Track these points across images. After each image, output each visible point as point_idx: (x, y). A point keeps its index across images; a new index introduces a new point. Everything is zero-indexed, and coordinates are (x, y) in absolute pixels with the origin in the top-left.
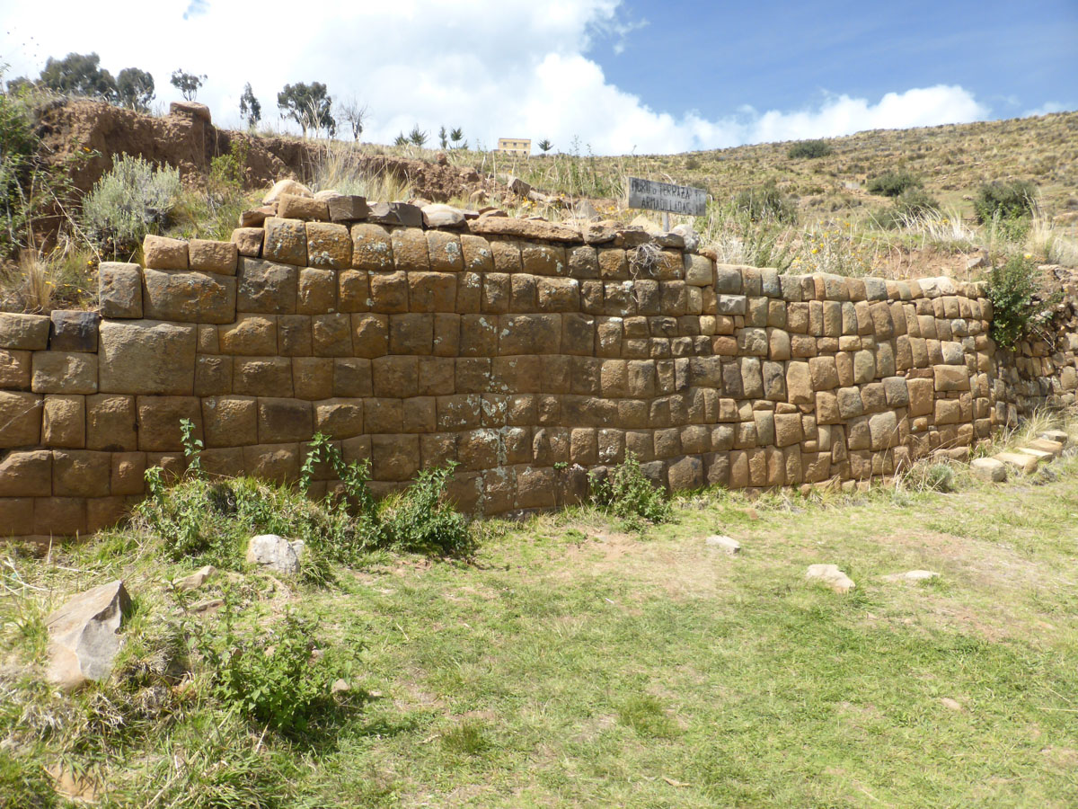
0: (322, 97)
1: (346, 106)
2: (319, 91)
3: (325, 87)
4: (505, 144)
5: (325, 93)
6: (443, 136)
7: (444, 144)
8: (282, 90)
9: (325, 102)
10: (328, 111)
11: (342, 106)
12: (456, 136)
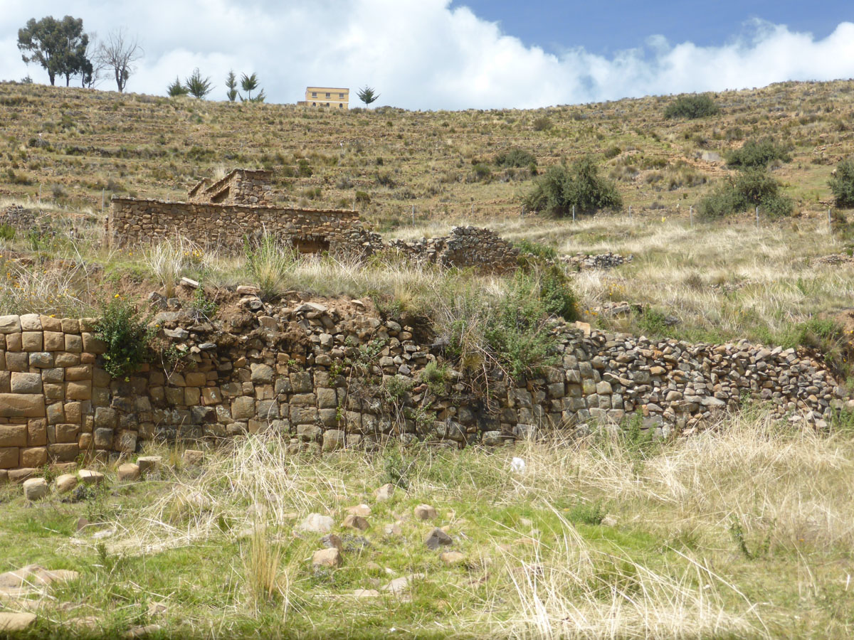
0: (77, 34)
1: (108, 46)
2: (73, 27)
3: (81, 21)
4: (314, 94)
5: (80, 29)
6: (231, 84)
7: (232, 95)
8: (24, 25)
9: (79, 41)
10: (83, 52)
11: (103, 46)
12: (249, 84)
